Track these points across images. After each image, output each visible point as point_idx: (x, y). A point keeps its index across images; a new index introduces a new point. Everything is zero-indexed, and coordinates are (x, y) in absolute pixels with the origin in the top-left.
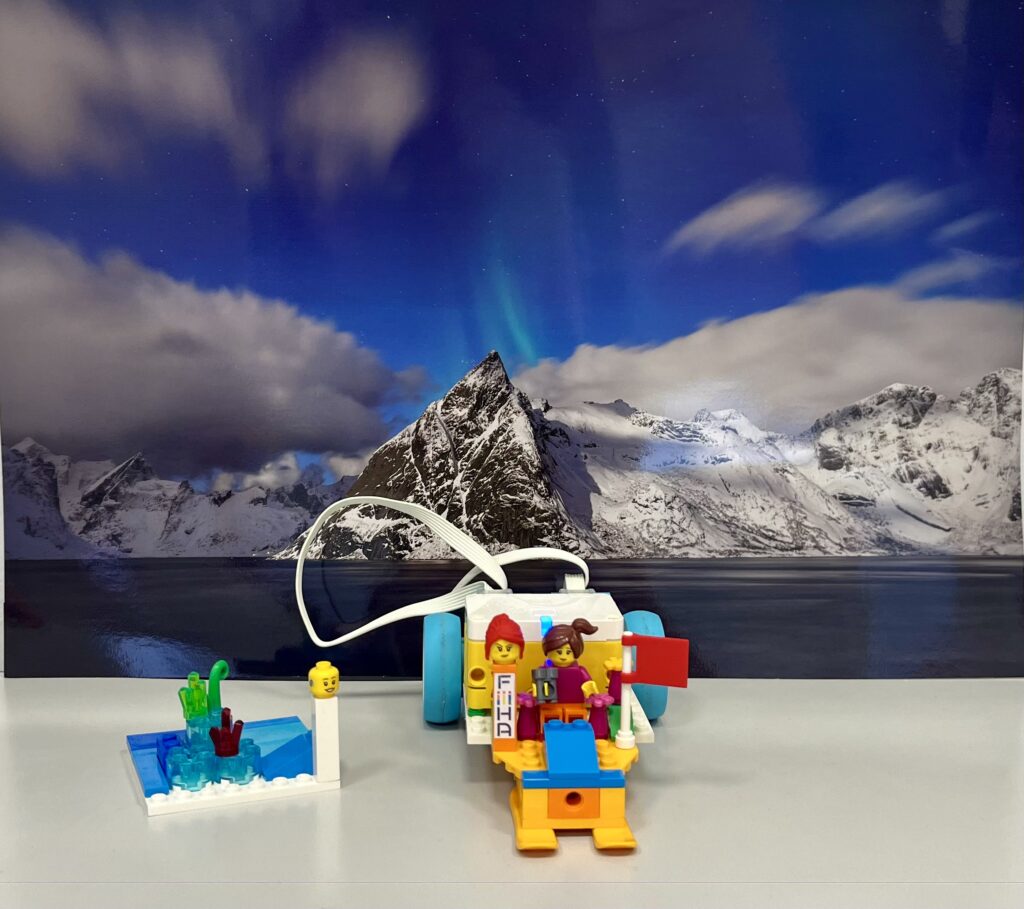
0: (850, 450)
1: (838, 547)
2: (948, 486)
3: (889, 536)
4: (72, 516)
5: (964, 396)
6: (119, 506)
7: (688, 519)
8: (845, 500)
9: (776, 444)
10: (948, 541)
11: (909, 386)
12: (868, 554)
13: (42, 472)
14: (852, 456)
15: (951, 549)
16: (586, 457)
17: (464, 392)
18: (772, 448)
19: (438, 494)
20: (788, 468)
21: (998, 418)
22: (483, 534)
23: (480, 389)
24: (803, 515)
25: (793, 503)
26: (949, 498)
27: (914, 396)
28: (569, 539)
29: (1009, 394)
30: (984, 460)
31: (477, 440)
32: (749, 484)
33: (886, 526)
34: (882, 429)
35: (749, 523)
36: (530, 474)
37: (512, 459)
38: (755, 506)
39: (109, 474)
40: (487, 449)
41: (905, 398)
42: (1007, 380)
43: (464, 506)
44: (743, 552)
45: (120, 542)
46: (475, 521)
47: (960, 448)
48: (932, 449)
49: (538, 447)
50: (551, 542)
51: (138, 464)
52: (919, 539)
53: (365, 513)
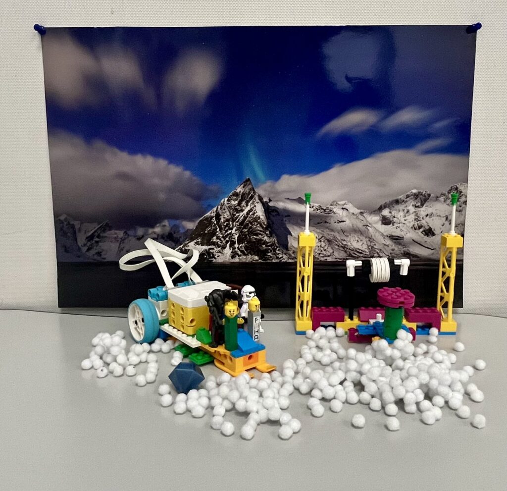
0: (394, 217)
1: (388, 257)
2: (434, 231)
3: (408, 252)
4: (82, 245)
5: (443, 194)
6: (100, 241)
7: (327, 246)
8: (392, 237)
9: (364, 215)
10: (433, 254)
11: (420, 191)
13: (70, 228)
14: (395, 220)
15: (434, 257)
16: (286, 221)
17: (236, 194)
18: (362, 217)
19: (226, 236)
20: (369, 225)
22: (244, 252)
23: (243, 193)
24: (374, 244)
25: (370, 239)
26: (434, 236)
27: (421, 195)
28: (279, 254)
29: (462, 194)
30: (450, 221)
31: (241, 214)
32: (352, 231)
33: (408, 248)
34: (408, 208)
35: (352, 247)
36: (263, 227)
37: (256, 222)
38: (354, 240)
39: (96, 229)
40: (245, 218)
41: (417, 196)
42: (461, 188)
43: (236, 241)
44: (349, 258)
45: (101, 255)
46: (241, 247)
47: (440, 216)
48: (428, 217)
49: (266, 217)
50: (272, 255)
51: (107, 225)
52: (421, 253)
53: (197, 243)
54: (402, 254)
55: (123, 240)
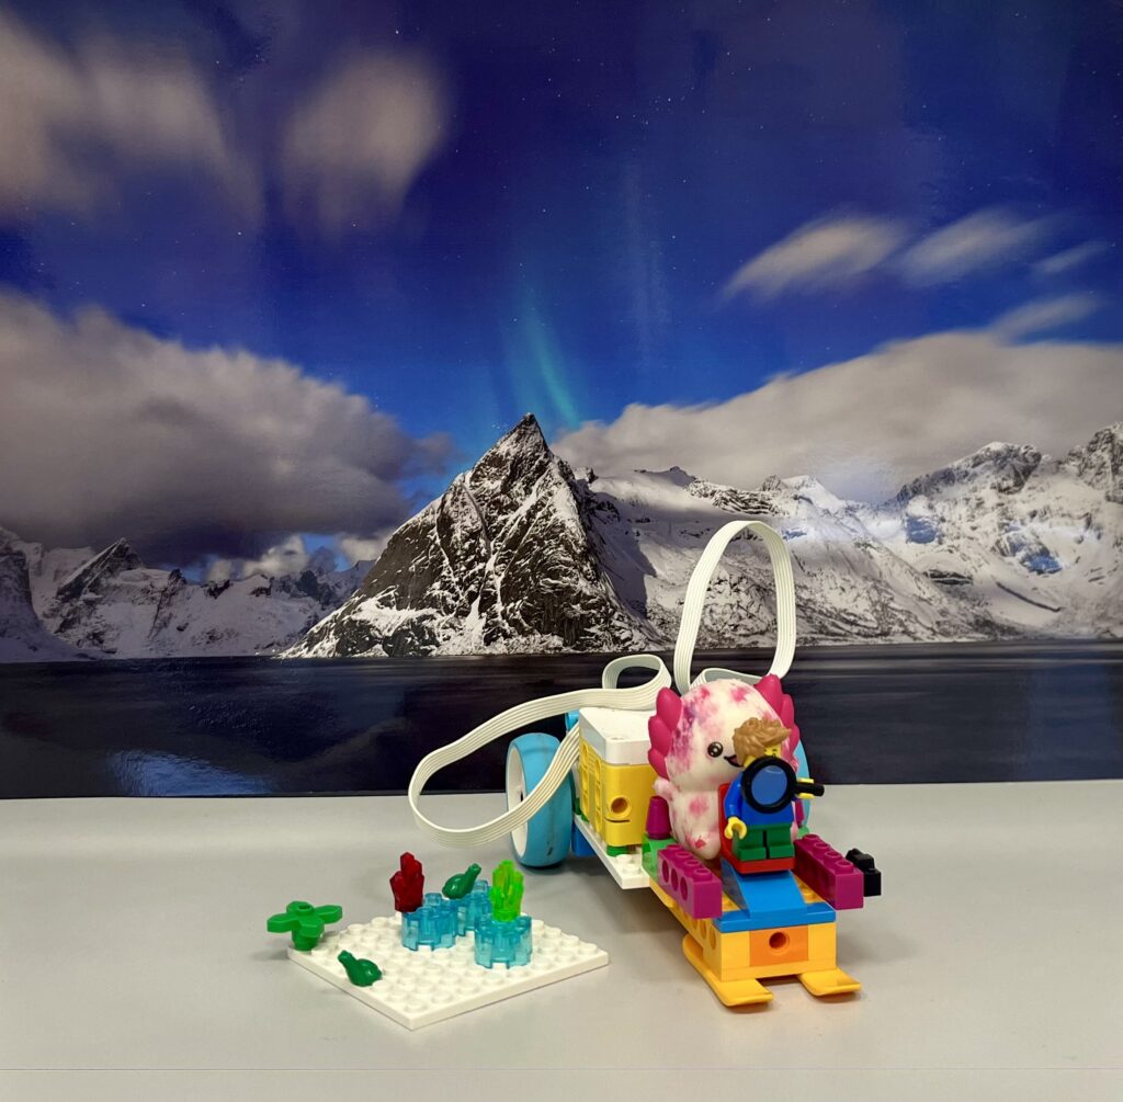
0: (943, 520)
1: (930, 632)
2: (1057, 559)
3: (989, 618)
4: (47, 612)
5: (1074, 455)
6: (101, 599)
7: (757, 604)
8: (938, 577)
9: (857, 514)
10: (1057, 623)
11: (1010, 445)
12: (964, 640)
13: (11, 563)
14: (944, 527)
15: (1060, 632)
16: (638, 534)
17: (497, 461)
18: (852, 519)
19: (468, 580)
20: (871, 542)
21: (1114, 479)
22: (521, 625)
23: (515, 457)
24: (890, 596)
25: (877, 582)
26: (1057, 574)
27: (1015, 456)
28: (620, 628)
30: (1099, 528)
31: (512, 516)
32: (826, 562)
33: (985, 607)
34: (979, 495)
35: (828, 606)
36: (573, 554)
37: (553, 538)
38: (834, 586)
39: (88, 563)
40: (524, 527)
41: (1005, 459)
42: (1122, 436)
43: (499, 593)
44: (821, 639)
45: (101, 642)
46: (511, 610)
47: (1070, 516)
48: (1037, 517)
49: (583, 524)
50: (600, 633)
51: (122, 551)
52: (1024, 622)
53: (385, 602)
54: (970, 624)
55: (168, 595)
